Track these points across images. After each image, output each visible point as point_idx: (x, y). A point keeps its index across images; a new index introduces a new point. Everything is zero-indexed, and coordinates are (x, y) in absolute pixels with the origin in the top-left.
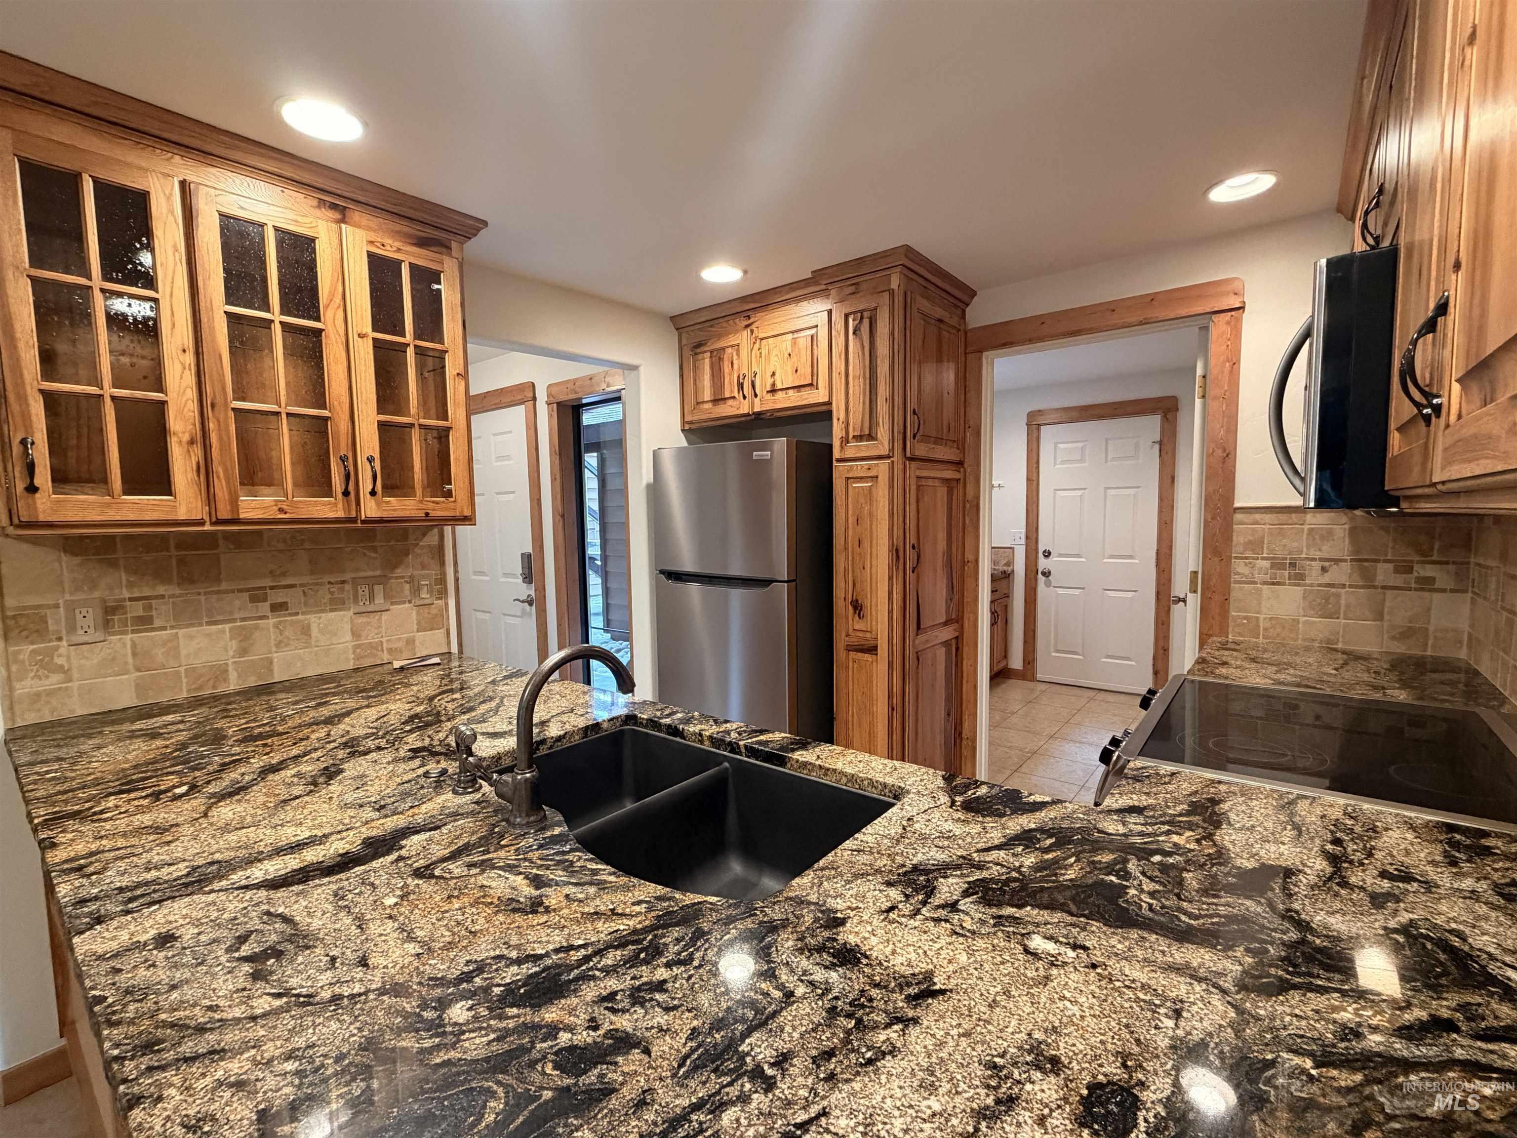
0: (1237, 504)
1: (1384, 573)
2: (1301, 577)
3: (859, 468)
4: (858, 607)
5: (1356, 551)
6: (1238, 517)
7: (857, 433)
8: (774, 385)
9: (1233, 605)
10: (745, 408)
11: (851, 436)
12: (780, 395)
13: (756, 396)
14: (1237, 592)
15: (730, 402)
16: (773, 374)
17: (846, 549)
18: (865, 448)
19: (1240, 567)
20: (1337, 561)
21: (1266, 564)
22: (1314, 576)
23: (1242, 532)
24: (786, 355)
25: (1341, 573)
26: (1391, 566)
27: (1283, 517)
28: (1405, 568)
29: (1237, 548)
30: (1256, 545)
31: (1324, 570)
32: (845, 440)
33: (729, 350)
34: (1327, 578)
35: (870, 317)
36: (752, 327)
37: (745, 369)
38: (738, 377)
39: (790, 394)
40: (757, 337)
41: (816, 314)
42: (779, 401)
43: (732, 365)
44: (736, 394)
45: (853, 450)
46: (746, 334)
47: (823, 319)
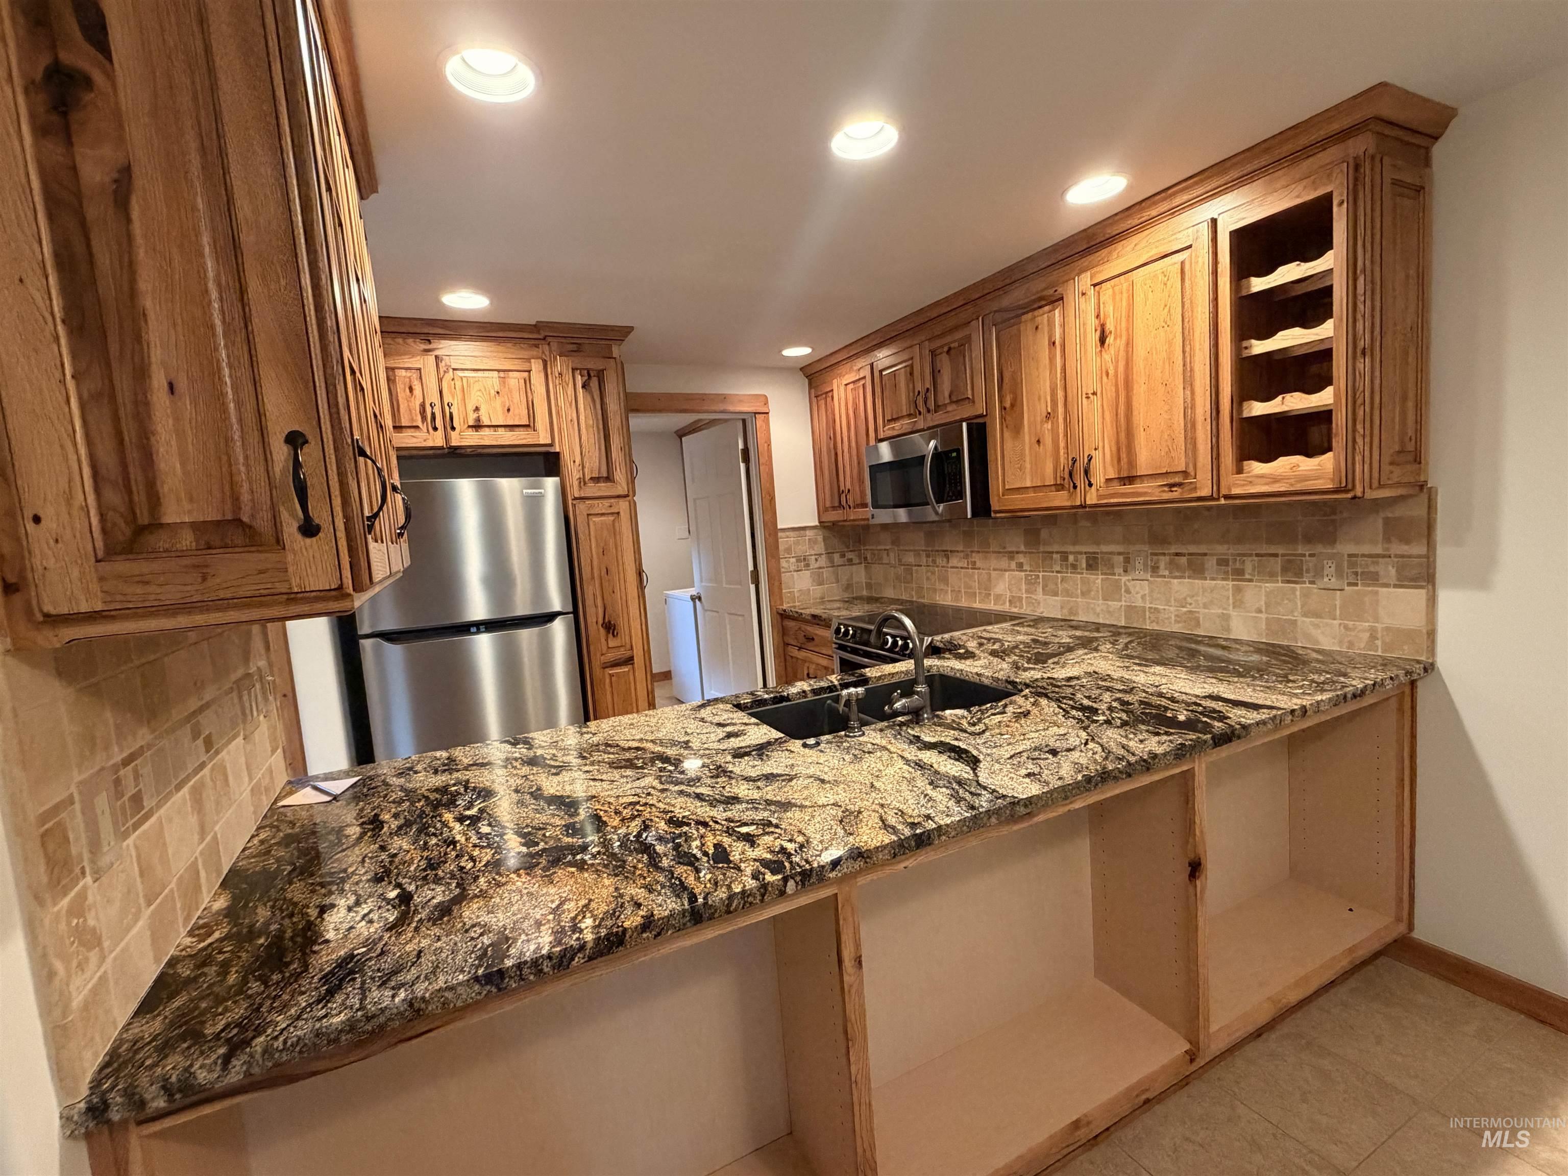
0: (779, 527)
1: (836, 557)
2: (808, 565)
3: (601, 506)
4: (610, 628)
5: (826, 549)
6: (780, 534)
7: (595, 475)
8: (478, 420)
9: (783, 586)
10: (437, 440)
11: (587, 478)
12: (486, 432)
13: (453, 428)
14: (785, 577)
15: (410, 433)
16: (477, 409)
17: (593, 578)
18: (603, 489)
19: (784, 563)
20: (820, 555)
21: (794, 560)
22: (814, 565)
23: (784, 541)
24: (493, 393)
25: (823, 562)
26: (838, 555)
27: (798, 533)
28: (843, 556)
29: (780, 553)
30: (788, 550)
31: (816, 560)
32: (582, 482)
33: (403, 373)
34: (817, 565)
35: (598, 377)
36: (437, 353)
37: (434, 397)
38: (423, 406)
39: (501, 431)
40: (448, 367)
41: (528, 360)
42: (486, 438)
43: (411, 389)
44: (419, 423)
45: (592, 490)
46: (431, 359)
47: (536, 366)
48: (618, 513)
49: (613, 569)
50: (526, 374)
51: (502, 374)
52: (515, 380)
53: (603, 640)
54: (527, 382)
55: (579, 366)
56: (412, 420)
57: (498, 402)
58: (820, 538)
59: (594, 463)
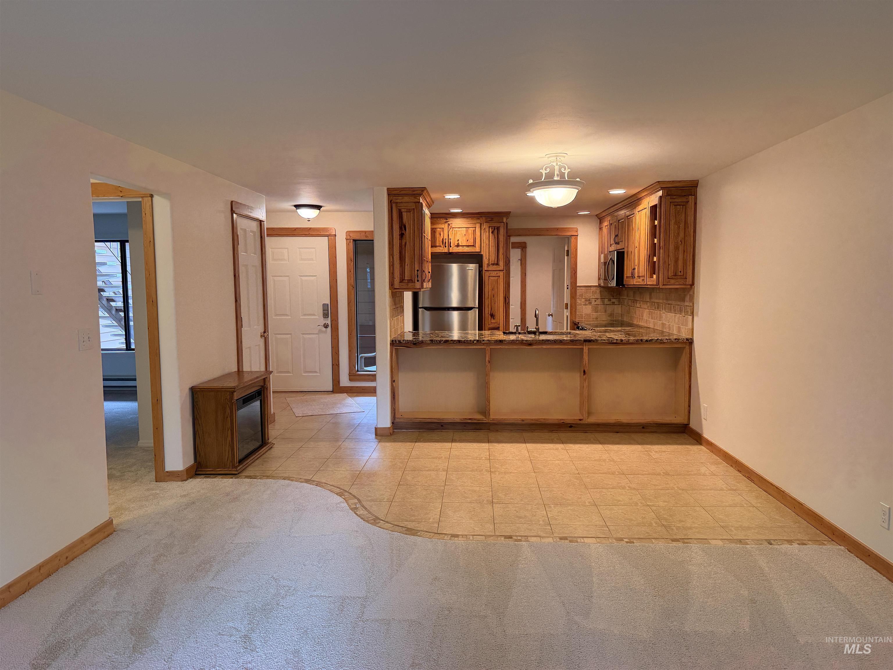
0: (577, 285)
1: (606, 301)
2: (590, 303)
3: (494, 274)
4: (492, 316)
5: (601, 297)
6: (578, 288)
7: (493, 263)
8: (458, 244)
9: (577, 311)
10: (446, 250)
11: (490, 264)
12: (460, 248)
13: (451, 247)
14: (578, 307)
15: (438, 248)
16: (458, 240)
17: (488, 298)
18: (495, 267)
19: (578, 301)
20: (598, 299)
21: (584, 300)
22: (594, 303)
23: (579, 291)
24: (464, 235)
25: (599, 302)
27: (587, 288)
28: (610, 300)
29: (578, 297)
30: (581, 295)
31: (595, 301)
32: (488, 265)
33: (439, 229)
34: (596, 303)
35: (497, 229)
36: (448, 223)
37: (446, 237)
38: (443, 239)
39: (465, 247)
40: (451, 227)
41: (475, 224)
42: (460, 250)
43: (440, 235)
44: (441, 245)
45: (491, 268)
46: (446, 225)
47: (478, 226)
48: (499, 276)
49: (496, 296)
50: (474, 229)
51: (467, 229)
52: (471, 230)
53: (490, 319)
54: (474, 231)
55: (490, 226)
56: (440, 244)
57: (465, 238)
58: (598, 291)
59: (493, 258)
